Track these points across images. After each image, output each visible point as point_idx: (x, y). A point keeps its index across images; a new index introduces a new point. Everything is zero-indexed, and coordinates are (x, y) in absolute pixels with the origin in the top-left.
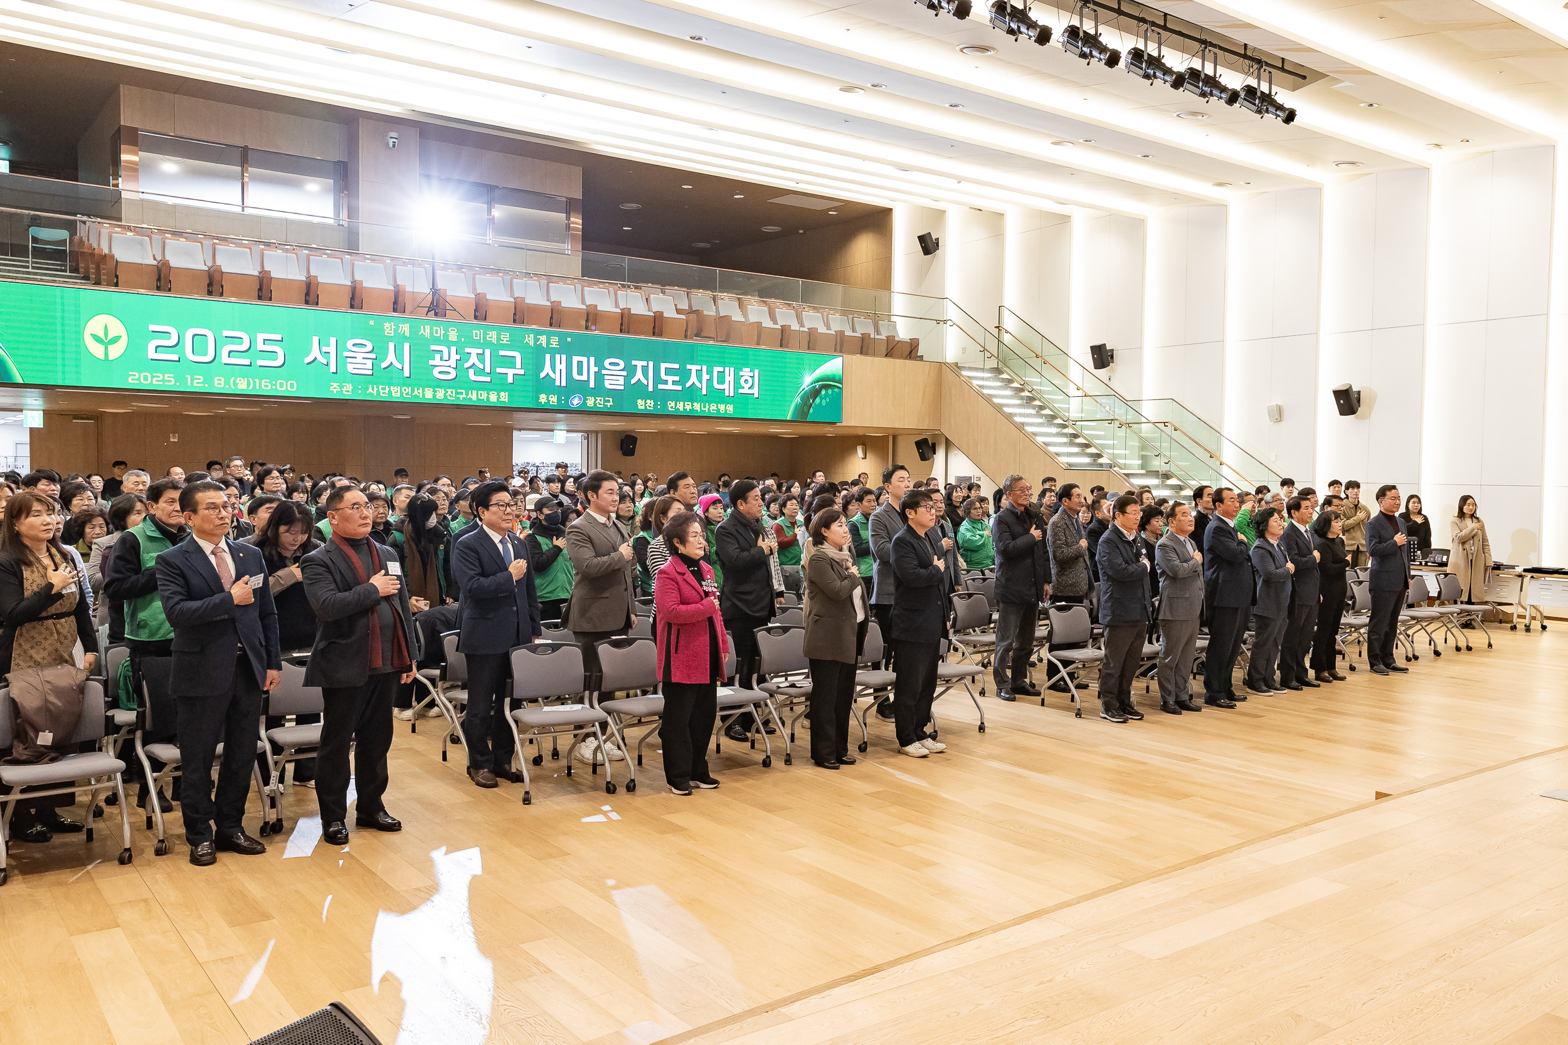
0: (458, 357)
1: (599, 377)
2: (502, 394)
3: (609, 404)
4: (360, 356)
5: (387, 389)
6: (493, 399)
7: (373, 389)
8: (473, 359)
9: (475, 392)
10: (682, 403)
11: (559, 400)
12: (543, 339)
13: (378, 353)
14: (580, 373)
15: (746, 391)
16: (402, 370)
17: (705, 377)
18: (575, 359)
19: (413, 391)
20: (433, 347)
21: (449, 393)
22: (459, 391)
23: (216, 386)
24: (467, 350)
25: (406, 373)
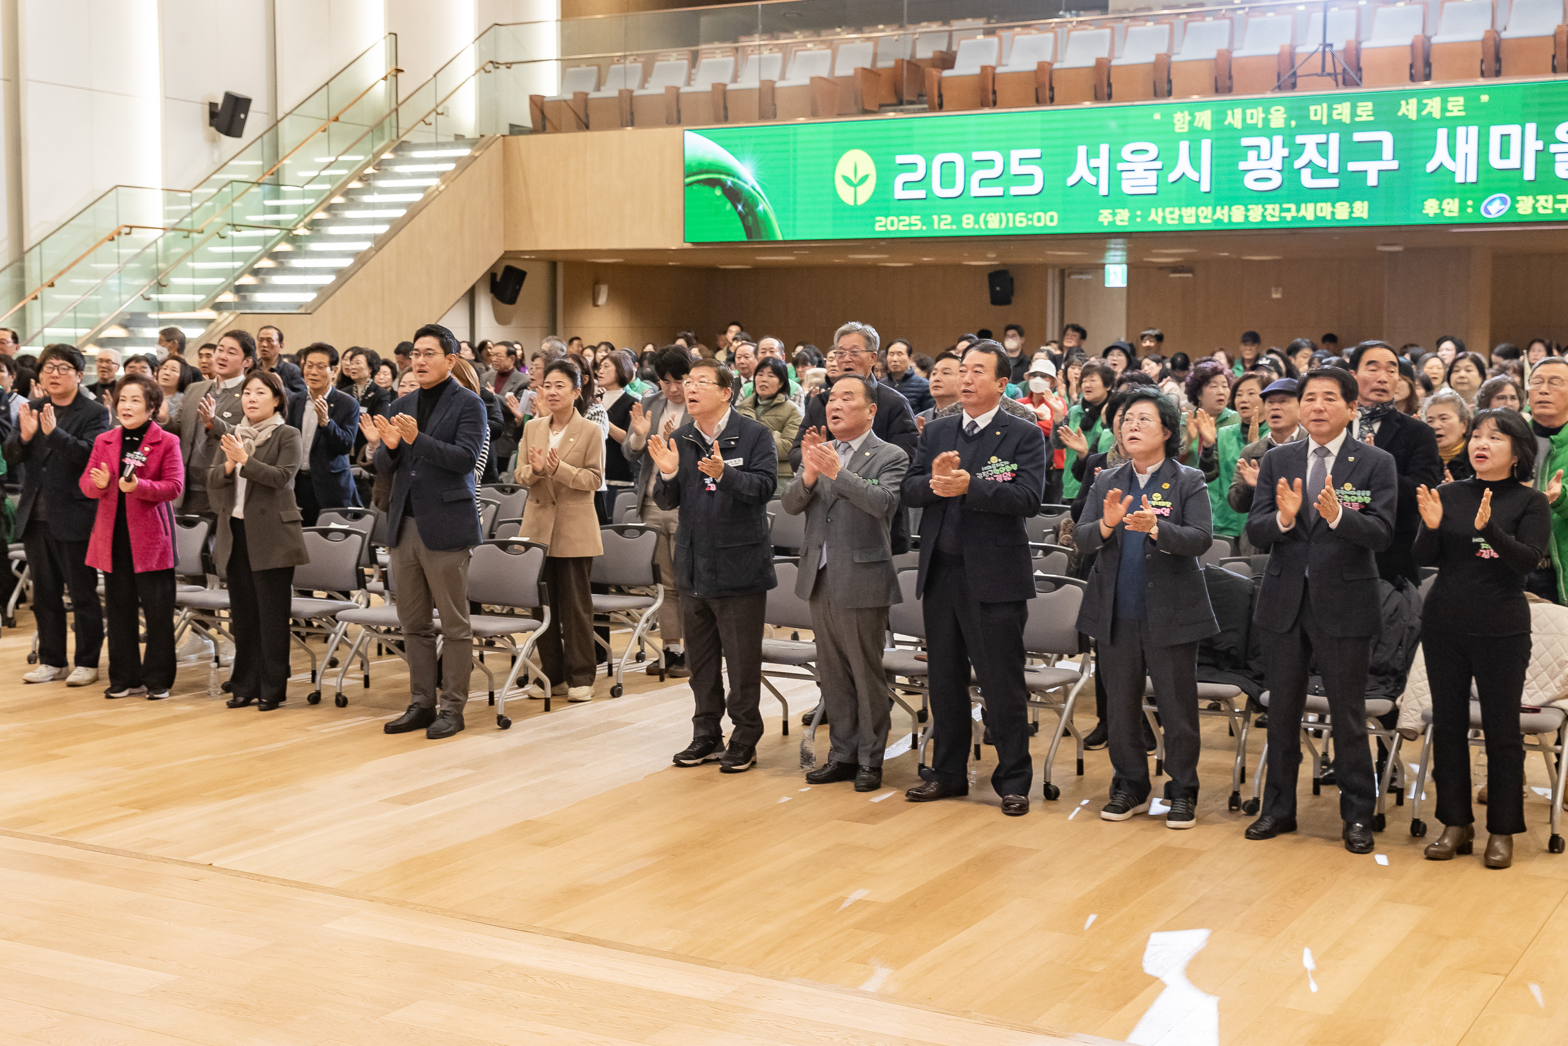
0: (1285, 152)
1: (1545, 160)
2: (1358, 205)
3: (1563, 208)
4: (1139, 168)
5: (1177, 212)
6: (1340, 213)
7: (1157, 215)
11: (1463, 208)
12: (1434, 106)
13: (1167, 157)
14: (1504, 154)
16: (1199, 182)
18: (1496, 132)
19: (1214, 213)
20: (1245, 142)
21: (1270, 211)
22: (1285, 206)
23: (965, 226)
24: (1300, 139)
25: (1205, 186)
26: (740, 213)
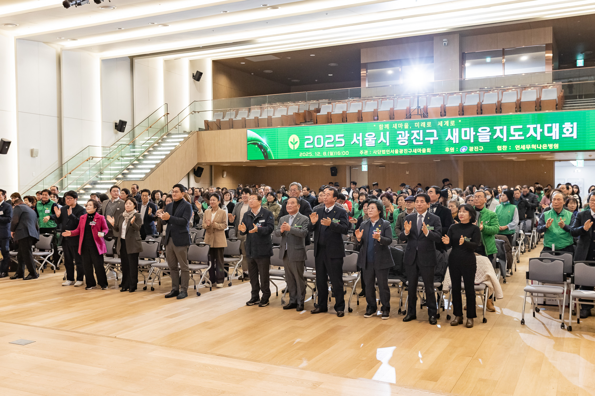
0: (409, 135)
1: (476, 137)
2: (428, 149)
3: (481, 150)
4: (370, 139)
5: (381, 151)
6: (424, 151)
7: (375, 152)
8: (415, 135)
9: (416, 149)
10: (524, 146)
11: (455, 150)
12: (447, 123)
13: (377, 137)
14: (465, 136)
15: (568, 135)
16: (386, 143)
17: (539, 130)
18: (463, 130)
19: (390, 151)
20: (398, 132)
21: (405, 151)
22: (409, 149)
23: (324, 155)
24: (412, 132)
25: (388, 144)
26: (262, 152)
